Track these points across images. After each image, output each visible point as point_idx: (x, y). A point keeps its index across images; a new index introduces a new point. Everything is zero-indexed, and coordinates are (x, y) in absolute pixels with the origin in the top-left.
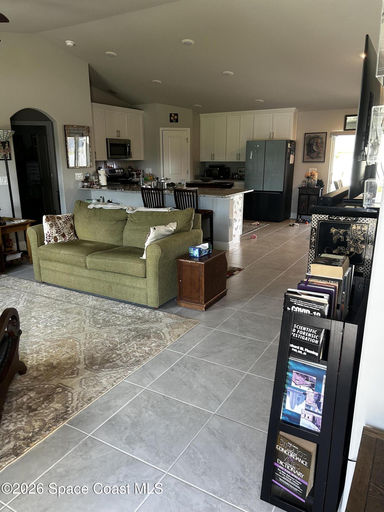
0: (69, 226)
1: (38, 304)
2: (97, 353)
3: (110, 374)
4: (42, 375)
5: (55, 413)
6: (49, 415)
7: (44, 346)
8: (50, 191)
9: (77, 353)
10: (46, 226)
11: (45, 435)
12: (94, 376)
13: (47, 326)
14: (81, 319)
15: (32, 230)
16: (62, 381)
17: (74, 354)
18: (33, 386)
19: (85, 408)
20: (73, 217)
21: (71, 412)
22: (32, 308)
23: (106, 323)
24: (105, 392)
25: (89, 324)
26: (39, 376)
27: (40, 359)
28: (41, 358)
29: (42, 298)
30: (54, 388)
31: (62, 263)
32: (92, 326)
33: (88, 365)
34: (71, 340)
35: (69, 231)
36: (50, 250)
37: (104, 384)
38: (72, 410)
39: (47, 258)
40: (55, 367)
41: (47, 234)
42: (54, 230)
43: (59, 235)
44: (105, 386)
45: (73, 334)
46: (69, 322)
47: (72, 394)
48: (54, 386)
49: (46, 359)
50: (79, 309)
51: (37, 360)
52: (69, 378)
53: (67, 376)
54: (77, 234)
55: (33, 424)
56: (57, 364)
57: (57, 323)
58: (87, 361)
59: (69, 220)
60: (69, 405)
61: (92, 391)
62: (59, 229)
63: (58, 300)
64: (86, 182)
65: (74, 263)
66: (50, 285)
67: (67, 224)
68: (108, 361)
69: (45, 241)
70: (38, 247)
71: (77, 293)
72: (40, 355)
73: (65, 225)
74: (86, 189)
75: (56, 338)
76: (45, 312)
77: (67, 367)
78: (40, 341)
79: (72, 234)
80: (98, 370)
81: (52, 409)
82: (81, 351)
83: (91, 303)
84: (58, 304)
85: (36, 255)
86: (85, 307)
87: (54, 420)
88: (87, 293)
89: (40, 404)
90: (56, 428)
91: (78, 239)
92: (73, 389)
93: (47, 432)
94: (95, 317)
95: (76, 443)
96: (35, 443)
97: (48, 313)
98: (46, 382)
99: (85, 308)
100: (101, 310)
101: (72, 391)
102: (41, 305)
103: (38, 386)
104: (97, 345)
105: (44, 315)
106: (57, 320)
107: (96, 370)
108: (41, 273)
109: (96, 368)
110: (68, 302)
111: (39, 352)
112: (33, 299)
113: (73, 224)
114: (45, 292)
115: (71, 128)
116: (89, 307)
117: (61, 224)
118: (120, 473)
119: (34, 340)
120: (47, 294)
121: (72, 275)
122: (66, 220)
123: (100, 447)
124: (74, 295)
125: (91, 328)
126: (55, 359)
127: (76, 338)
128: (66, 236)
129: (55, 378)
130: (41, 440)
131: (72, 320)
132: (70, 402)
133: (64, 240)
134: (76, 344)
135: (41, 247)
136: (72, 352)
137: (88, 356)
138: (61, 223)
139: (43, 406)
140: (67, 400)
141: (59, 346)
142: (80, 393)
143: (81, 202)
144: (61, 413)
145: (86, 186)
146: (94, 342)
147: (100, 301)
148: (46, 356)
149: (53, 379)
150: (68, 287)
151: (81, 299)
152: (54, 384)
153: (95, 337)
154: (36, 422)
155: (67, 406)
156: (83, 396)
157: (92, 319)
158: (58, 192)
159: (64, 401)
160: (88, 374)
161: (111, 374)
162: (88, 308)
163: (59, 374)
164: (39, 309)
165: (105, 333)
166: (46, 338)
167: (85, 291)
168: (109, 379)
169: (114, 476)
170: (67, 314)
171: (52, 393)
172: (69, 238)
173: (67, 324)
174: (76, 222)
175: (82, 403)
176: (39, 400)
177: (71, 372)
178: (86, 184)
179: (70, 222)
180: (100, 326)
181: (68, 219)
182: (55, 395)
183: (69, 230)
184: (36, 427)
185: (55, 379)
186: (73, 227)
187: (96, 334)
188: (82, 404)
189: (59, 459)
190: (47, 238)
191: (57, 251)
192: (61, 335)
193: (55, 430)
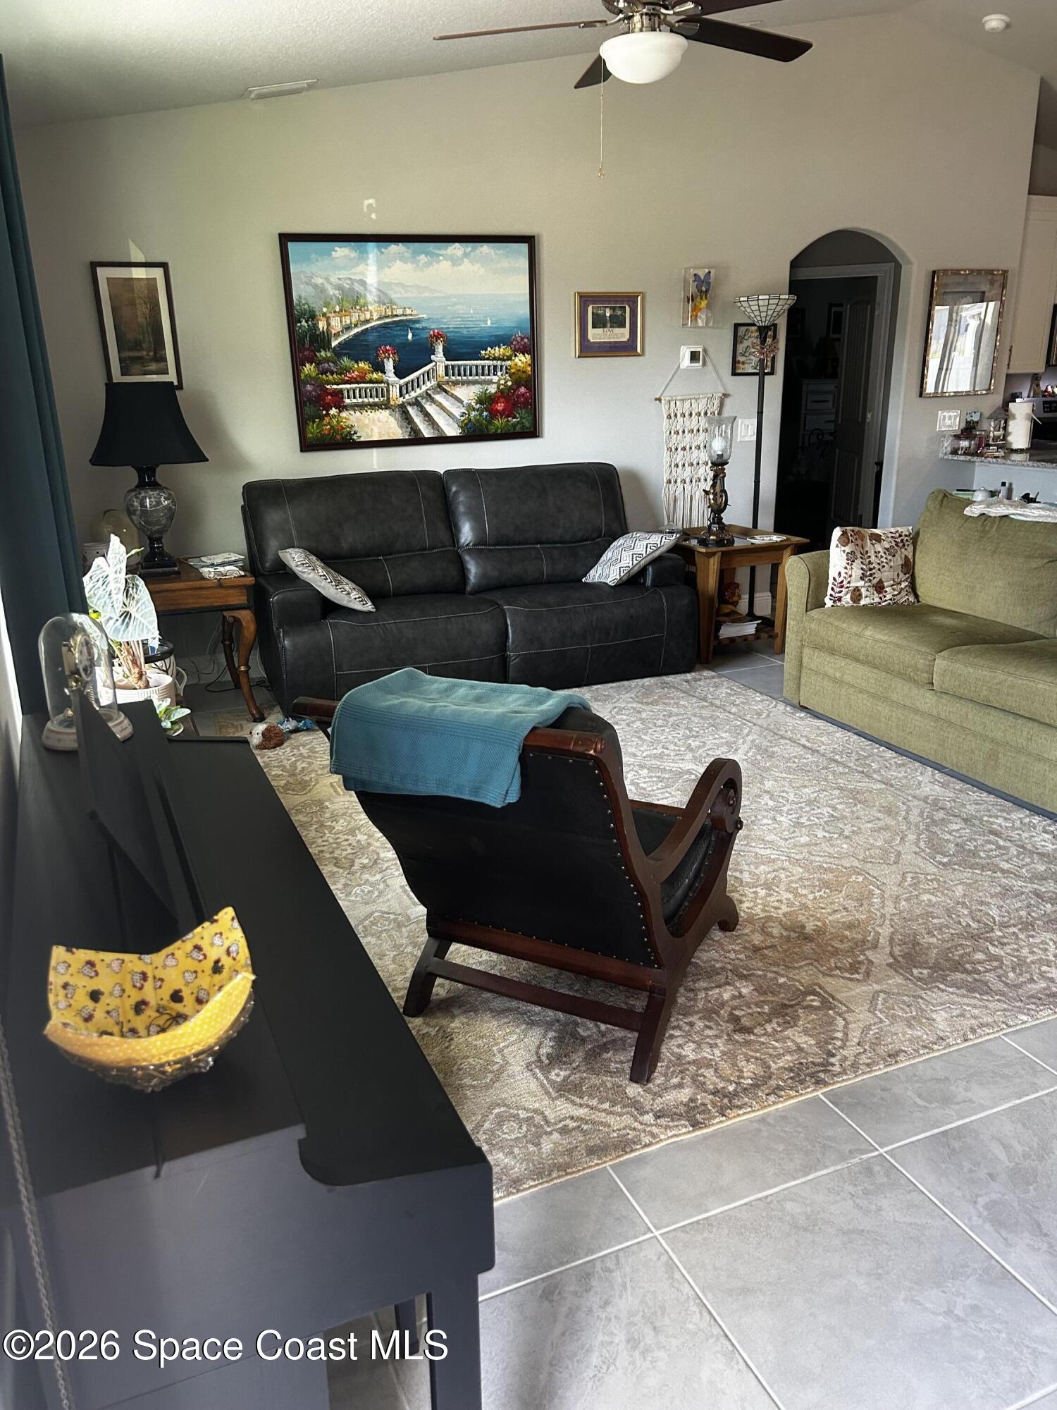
0: (900, 563)
1: (784, 761)
2: (930, 933)
3: (960, 1004)
4: (773, 947)
5: (796, 1057)
6: (780, 1055)
7: (788, 874)
8: (856, 460)
9: (871, 918)
10: (837, 556)
11: (765, 1103)
12: (914, 996)
13: (798, 823)
14: (892, 826)
15: (799, 565)
16: (822, 980)
17: (864, 917)
18: (751, 969)
19: (878, 1073)
20: (915, 539)
21: (837, 1069)
22: (767, 769)
23: (966, 857)
24: (939, 1051)
25: (913, 846)
26: (767, 948)
27: (773, 905)
28: (776, 904)
29: (796, 749)
30: (799, 990)
31: (863, 663)
32: (922, 854)
33: (900, 959)
34: (860, 879)
35: (896, 577)
36: (836, 623)
37: (941, 1027)
38: (841, 1065)
39: (826, 643)
40: (807, 938)
41: (834, 579)
42: (856, 571)
43: (867, 584)
44: (941, 1034)
45: (867, 862)
46: (860, 828)
47: (847, 1023)
48: (801, 988)
49: (789, 909)
50: (891, 798)
51: (765, 906)
52: (843, 978)
53: (838, 972)
54: (918, 586)
55: (740, 1065)
56: (814, 930)
57: (825, 822)
58: (899, 948)
59: (904, 545)
60: (835, 1048)
61: (901, 1036)
62: (871, 570)
63: (836, 761)
64: (967, 438)
65: (897, 667)
66: (819, 718)
67: (894, 556)
68: (958, 966)
69: (828, 597)
70: (807, 611)
71: (890, 752)
72: (775, 894)
73: (889, 558)
74: (962, 458)
75: (819, 861)
76: (797, 785)
77: (842, 946)
78: (779, 859)
79: (903, 586)
80: (927, 983)
81: (789, 1044)
82: (883, 916)
83: (928, 789)
84: (834, 773)
85: (797, 632)
86: (910, 798)
87: (792, 1075)
88: (919, 759)
89: (760, 1020)
90: (796, 1096)
91: (918, 601)
92: (850, 1011)
93: (772, 1098)
94: (935, 833)
95: (843, 1158)
96: (741, 1112)
97: (807, 790)
98: (782, 969)
99: (909, 801)
100: (956, 816)
101: (846, 1016)
102: (789, 765)
103: (760, 973)
104: (932, 912)
105: (796, 794)
106: (826, 814)
107: (919, 979)
108: (803, 681)
109: (921, 973)
110: (863, 772)
111: (774, 887)
112: (771, 747)
113: (910, 557)
114: (805, 733)
115: (951, 279)
116: (919, 800)
117: (879, 555)
118: (958, 1294)
119: (762, 852)
120: (808, 741)
121: (886, 699)
122: (894, 544)
123: (909, 1197)
124: (882, 757)
125: (920, 859)
126: (812, 916)
127: (874, 877)
128: (887, 589)
129: (805, 965)
130: (754, 1111)
131: (869, 825)
132: (839, 1043)
133: (879, 600)
134: (871, 893)
135: (815, 613)
136: (858, 911)
137: (901, 935)
138: (879, 552)
139: (769, 1028)
140: (830, 1033)
141: (826, 884)
142: (868, 1028)
143: (945, 495)
144: (812, 1062)
145: (962, 448)
146: (924, 901)
147: (954, 789)
148: (790, 904)
149: (801, 967)
150: (867, 732)
151: (899, 772)
152: (803, 981)
153: (927, 887)
154: (748, 1061)
155: (830, 1051)
156: (877, 1038)
157: (924, 836)
158: (880, 464)
159: (823, 1033)
160: (898, 985)
161: (965, 1007)
162: (916, 803)
163: (817, 959)
164: (784, 775)
165: (957, 884)
166: (793, 855)
167: (915, 752)
168: (957, 1016)
169: (941, 1294)
170: (856, 805)
171: (794, 1003)
172: (894, 596)
173: (853, 832)
174: (921, 552)
175: (870, 1058)
176: (759, 1010)
177: (850, 964)
178: (964, 444)
179: (903, 550)
180: (945, 860)
181: (900, 542)
182: (800, 1011)
183: (898, 575)
184: (745, 1074)
185: (806, 968)
186: (908, 567)
187: (931, 881)
188: (870, 1061)
189: (795, 1179)
190: (833, 589)
191: (854, 628)
192: (834, 857)
193: (792, 1101)
